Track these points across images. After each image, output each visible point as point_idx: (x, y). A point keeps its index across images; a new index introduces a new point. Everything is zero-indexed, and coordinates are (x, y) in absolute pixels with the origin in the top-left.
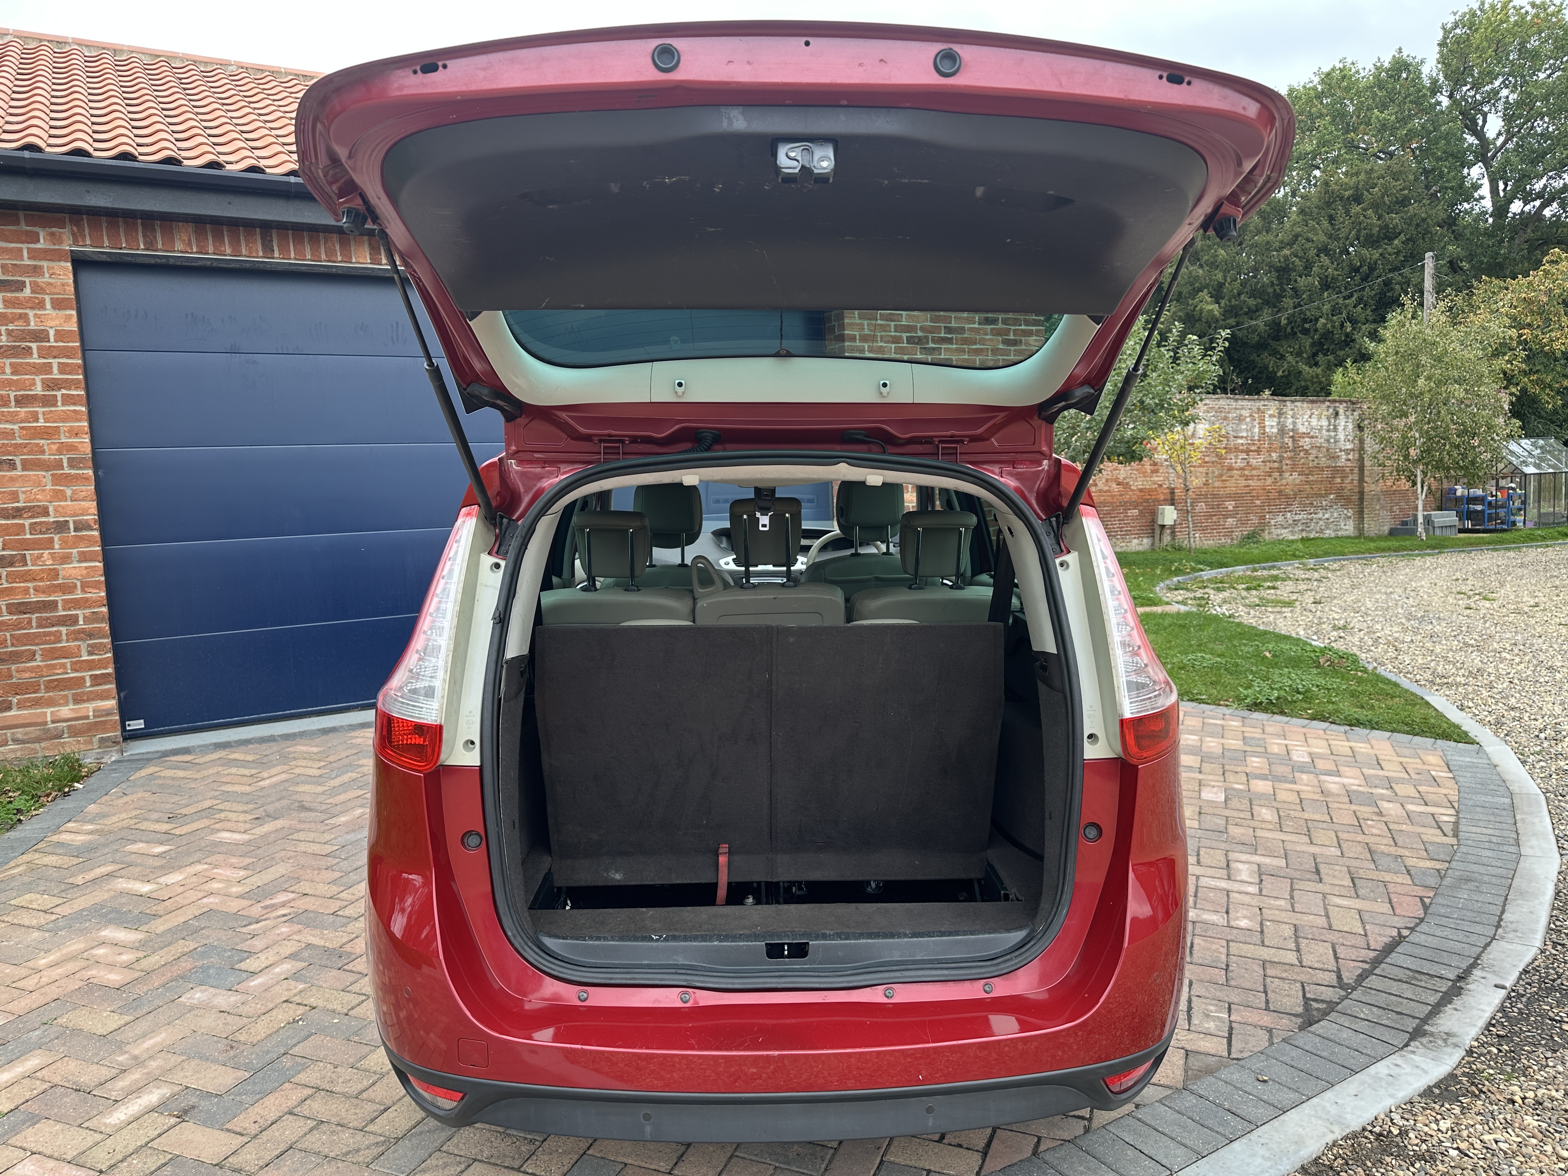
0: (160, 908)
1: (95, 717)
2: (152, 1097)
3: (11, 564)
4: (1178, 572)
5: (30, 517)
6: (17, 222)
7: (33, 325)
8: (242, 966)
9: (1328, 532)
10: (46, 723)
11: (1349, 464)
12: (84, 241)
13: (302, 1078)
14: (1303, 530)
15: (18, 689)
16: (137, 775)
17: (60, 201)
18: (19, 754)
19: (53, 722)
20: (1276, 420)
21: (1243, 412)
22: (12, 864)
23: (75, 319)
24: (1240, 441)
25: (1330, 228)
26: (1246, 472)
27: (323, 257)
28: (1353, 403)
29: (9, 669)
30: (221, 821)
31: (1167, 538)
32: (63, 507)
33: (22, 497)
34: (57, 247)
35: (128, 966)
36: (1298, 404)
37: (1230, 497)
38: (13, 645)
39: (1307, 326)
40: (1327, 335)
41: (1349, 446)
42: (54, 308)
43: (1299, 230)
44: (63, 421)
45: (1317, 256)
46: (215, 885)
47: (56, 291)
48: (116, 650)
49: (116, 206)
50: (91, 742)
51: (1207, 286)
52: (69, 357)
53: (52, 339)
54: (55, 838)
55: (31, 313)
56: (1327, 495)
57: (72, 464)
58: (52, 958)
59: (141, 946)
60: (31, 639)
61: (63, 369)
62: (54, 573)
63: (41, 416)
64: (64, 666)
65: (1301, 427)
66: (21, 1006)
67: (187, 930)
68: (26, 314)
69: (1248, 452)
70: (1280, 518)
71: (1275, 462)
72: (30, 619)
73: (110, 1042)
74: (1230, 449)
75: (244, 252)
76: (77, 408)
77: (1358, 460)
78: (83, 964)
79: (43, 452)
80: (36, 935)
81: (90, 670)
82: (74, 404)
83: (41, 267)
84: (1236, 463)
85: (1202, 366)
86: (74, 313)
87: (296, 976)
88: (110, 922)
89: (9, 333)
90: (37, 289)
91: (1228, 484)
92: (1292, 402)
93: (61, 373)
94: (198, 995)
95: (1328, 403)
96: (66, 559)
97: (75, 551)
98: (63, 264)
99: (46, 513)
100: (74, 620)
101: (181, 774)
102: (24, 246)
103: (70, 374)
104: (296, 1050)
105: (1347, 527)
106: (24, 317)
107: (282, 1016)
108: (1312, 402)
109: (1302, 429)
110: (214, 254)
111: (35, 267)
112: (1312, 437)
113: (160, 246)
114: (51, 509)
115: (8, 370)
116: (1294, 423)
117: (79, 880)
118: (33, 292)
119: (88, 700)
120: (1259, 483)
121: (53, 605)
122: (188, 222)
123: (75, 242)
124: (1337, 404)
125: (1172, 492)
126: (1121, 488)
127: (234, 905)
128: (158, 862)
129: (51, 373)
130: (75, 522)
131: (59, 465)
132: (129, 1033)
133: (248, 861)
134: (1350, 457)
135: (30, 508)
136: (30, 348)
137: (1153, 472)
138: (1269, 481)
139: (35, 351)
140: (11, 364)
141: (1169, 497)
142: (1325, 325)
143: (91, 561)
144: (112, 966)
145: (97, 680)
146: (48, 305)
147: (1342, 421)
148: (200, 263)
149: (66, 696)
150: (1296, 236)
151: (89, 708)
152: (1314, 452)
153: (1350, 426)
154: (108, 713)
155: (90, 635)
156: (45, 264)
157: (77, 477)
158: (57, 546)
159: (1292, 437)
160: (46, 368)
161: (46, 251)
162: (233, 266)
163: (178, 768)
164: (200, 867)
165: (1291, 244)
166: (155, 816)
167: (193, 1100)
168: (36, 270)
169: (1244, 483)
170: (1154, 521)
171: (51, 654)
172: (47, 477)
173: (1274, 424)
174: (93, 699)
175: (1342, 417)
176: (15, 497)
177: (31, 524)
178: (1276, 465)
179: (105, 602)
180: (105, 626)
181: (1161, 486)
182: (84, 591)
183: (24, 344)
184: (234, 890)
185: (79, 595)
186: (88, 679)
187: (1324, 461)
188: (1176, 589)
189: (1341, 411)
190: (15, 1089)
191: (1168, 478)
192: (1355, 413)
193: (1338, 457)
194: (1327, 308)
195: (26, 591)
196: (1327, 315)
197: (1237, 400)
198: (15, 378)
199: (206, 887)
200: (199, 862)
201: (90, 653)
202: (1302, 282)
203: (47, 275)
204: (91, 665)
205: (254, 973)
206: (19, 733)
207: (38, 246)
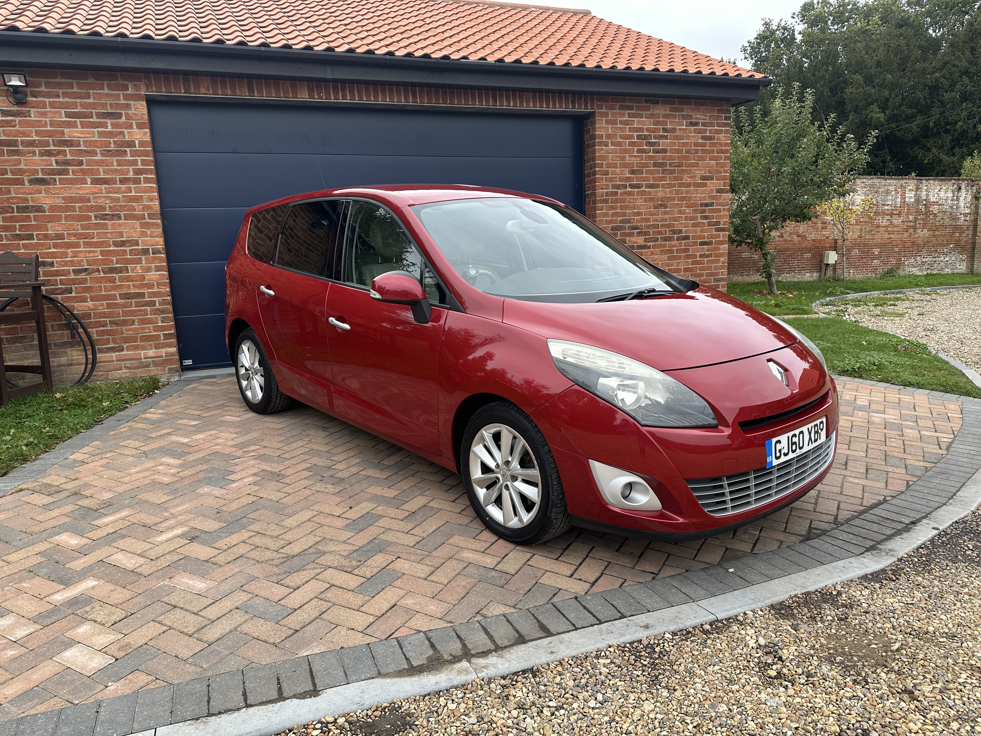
0: (191, 450)
1: (166, 356)
2: (179, 531)
3: (121, 272)
4: (831, 294)
5: (130, 246)
6: (117, 79)
7: (127, 138)
8: (229, 477)
9: (947, 270)
10: (141, 359)
11: (966, 223)
12: (152, 88)
13: (251, 527)
14: (928, 269)
15: (127, 340)
16: (187, 387)
17: (138, 66)
18: (128, 375)
19: (145, 358)
20: (913, 193)
21: (890, 188)
22: (121, 427)
23: (149, 134)
24: (886, 208)
25: (971, 57)
26: (889, 229)
27: (282, 95)
28: (973, 181)
29: (122, 329)
30: (227, 411)
31: (830, 273)
32: (146, 241)
33: (125, 235)
34: (138, 93)
35: (174, 475)
36: (931, 182)
37: (877, 246)
38: (123, 316)
39: (948, 127)
40: (964, 133)
41: (967, 211)
42: (137, 128)
43: (948, 58)
44: (145, 192)
45: (960, 77)
46: (220, 441)
47: (139, 118)
48: (176, 321)
49: (168, 68)
50: (165, 371)
51: (877, 101)
52: (146, 156)
53: (137, 146)
54: (143, 416)
55: (126, 131)
56: (948, 244)
57: (150, 216)
58: (137, 469)
59: (181, 466)
60: (132, 313)
61: (144, 163)
62: (143, 278)
63: (133, 189)
64: (149, 328)
65: (932, 198)
66: (121, 489)
67: (203, 460)
68: (123, 132)
69: (891, 215)
70: (912, 260)
71: (911, 222)
72: (131, 302)
73: (162, 507)
74: (879, 213)
75: (238, 93)
76: (152, 185)
77: (973, 221)
78: (152, 472)
79: (135, 210)
80: (130, 459)
81: (163, 331)
82: (150, 183)
83: (130, 105)
84: (882, 222)
85: (856, 156)
86: (148, 130)
87: (255, 483)
88: (167, 455)
89: (115, 142)
90: (128, 117)
91: (875, 237)
92: (927, 180)
93: (142, 165)
94: (206, 489)
95: (953, 181)
96: (148, 270)
97: (153, 265)
98: (141, 102)
99: (138, 244)
100: (154, 303)
101: (209, 388)
102: (121, 92)
103: (147, 165)
104: (250, 516)
105: (961, 267)
106: (122, 133)
107: (246, 500)
108: (942, 180)
109: (932, 199)
110: (222, 95)
111: (127, 104)
112: (940, 205)
113: (192, 91)
114: (140, 242)
115: (115, 164)
116: (927, 195)
117: (153, 435)
118: (126, 119)
119: (162, 347)
120: (898, 236)
121: (142, 295)
122: (207, 76)
123: (147, 90)
124: (961, 182)
125: (836, 241)
126: (800, 239)
127: (228, 450)
128: (193, 429)
129: (137, 165)
130: (152, 249)
131: (143, 217)
132: (171, 504)
133: (238, 430)
134: (968, 218)
135: (129, 241)
136: (126, 151)
137: (822, 228)
138: (906, 235)
139: (128, 153)
140: (116, 160)
141: (833, 245)
142: (962, 126)
143: (162, 271)
144: (165, 474)
145: (167, 336)
146: (135, 127)
147: (963, 193)
148: (215, 100)
149: (151, 345)
150: (946, 63)
151: (163, 351)
152: (940, 215)
153: (969, 198)
154: (172, 354)
155: (162, 312)
156: (132, 103)
157: (153, 224)
158: (144, 262)
159: (925, 205)
160: (135, 163)
161: (132, 95)
162: (232, 101)
163: (208, 385)
164: (213, 432)
165: (941, 69)
166: (194, 407)
167: (198, 534)
168: (128, 106)
169: (888, 236)
170: (821, 261)
171: (143, 322)
172: (136, 224)
173: (913, 195)
174: (165, 347)
175: (963, 191)
176: (121, 234)
177: (130, 250)
178: (912, 224)
179: (169, 294)
180: (170, 307)
181: (828, 237)
182: (158, 288)
183: (123, 149)
184: (229, 443)
185: (156, 290)
186: (162, 336)
187: (947, 222)
188: (827, 305)
189: (963, 187)
190: (116, 524)
191: (833, 232)
192: (974, 188)
193: (958, 218)
194: (964, 113)
195: (129, 286)
196: (964, 119)
197: (886, 179)
198: (119, 168)
199: (216, 441)
200: (213, 429)
201: (163, 322)
202: (947, 96)
203: (133, 109)
204: (163, 328)
205: (234, 481)
206: (128, 363)
207: (128, 92)
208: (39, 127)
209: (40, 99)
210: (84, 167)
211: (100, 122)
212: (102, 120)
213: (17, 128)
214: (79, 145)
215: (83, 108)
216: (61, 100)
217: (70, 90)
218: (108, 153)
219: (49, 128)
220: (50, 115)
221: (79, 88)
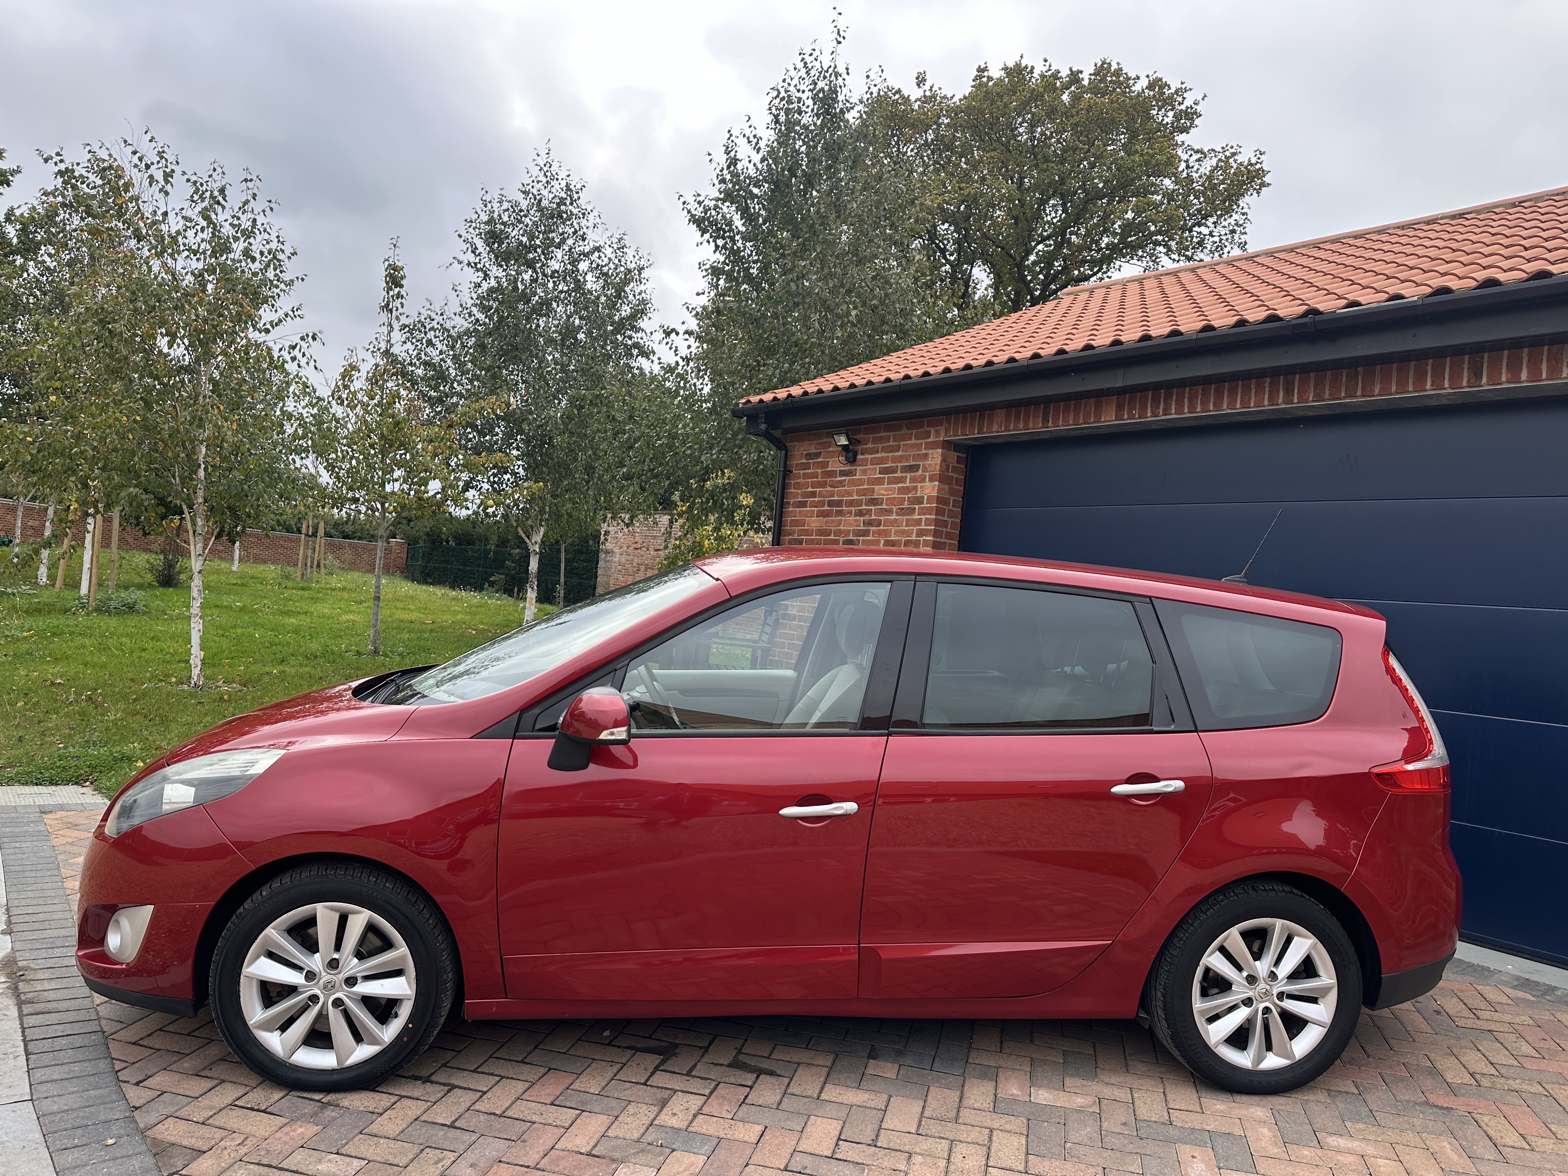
6: (923, 426)
7: (919, 494)
23: (937, 488)
27: (1082, 420)
34: (937, 439)
42: (929, 481)
47: (931, 469)
52: (930, 514)
53: (925, 502)
55: (919, 485)
61: (927, 521)
68: (917, 487)
75: (1031, 425)
83: (928, 454)
86: (937, 483)
89: (909, 499)
90: (924, 469)
93: (926, 525)
98: (938, 450)
102: (923, 441)
103: (929, 527)
106: (915, 488)
110: (1014, 430)
111: (926, 454)
115: (904, 524)
118: (923, 471)
123: (946, 435)
129: (920, 527)
136: (915, 508)
139: (916, 510)
140: (906, 521)
146: (927, 480)
156: (930, 451)
160: (920, 522)
161: (932, 442)
168: (926, 456)
183: (913, 506)
198: (906, 530)
203: (930, 459)
207: (930, 440)
208: (859, 485)
209: (866, 456)
210: (882, 528)
211: (902, 477)
212: (904, 475)
213: (846, 488)
214: (882, 504)
215: (893, 462)
216: (879, 455)
217: (887, 443)
218: (902, 512)
219: (866, 487)
220: (869, 472)
221: (894, 441)
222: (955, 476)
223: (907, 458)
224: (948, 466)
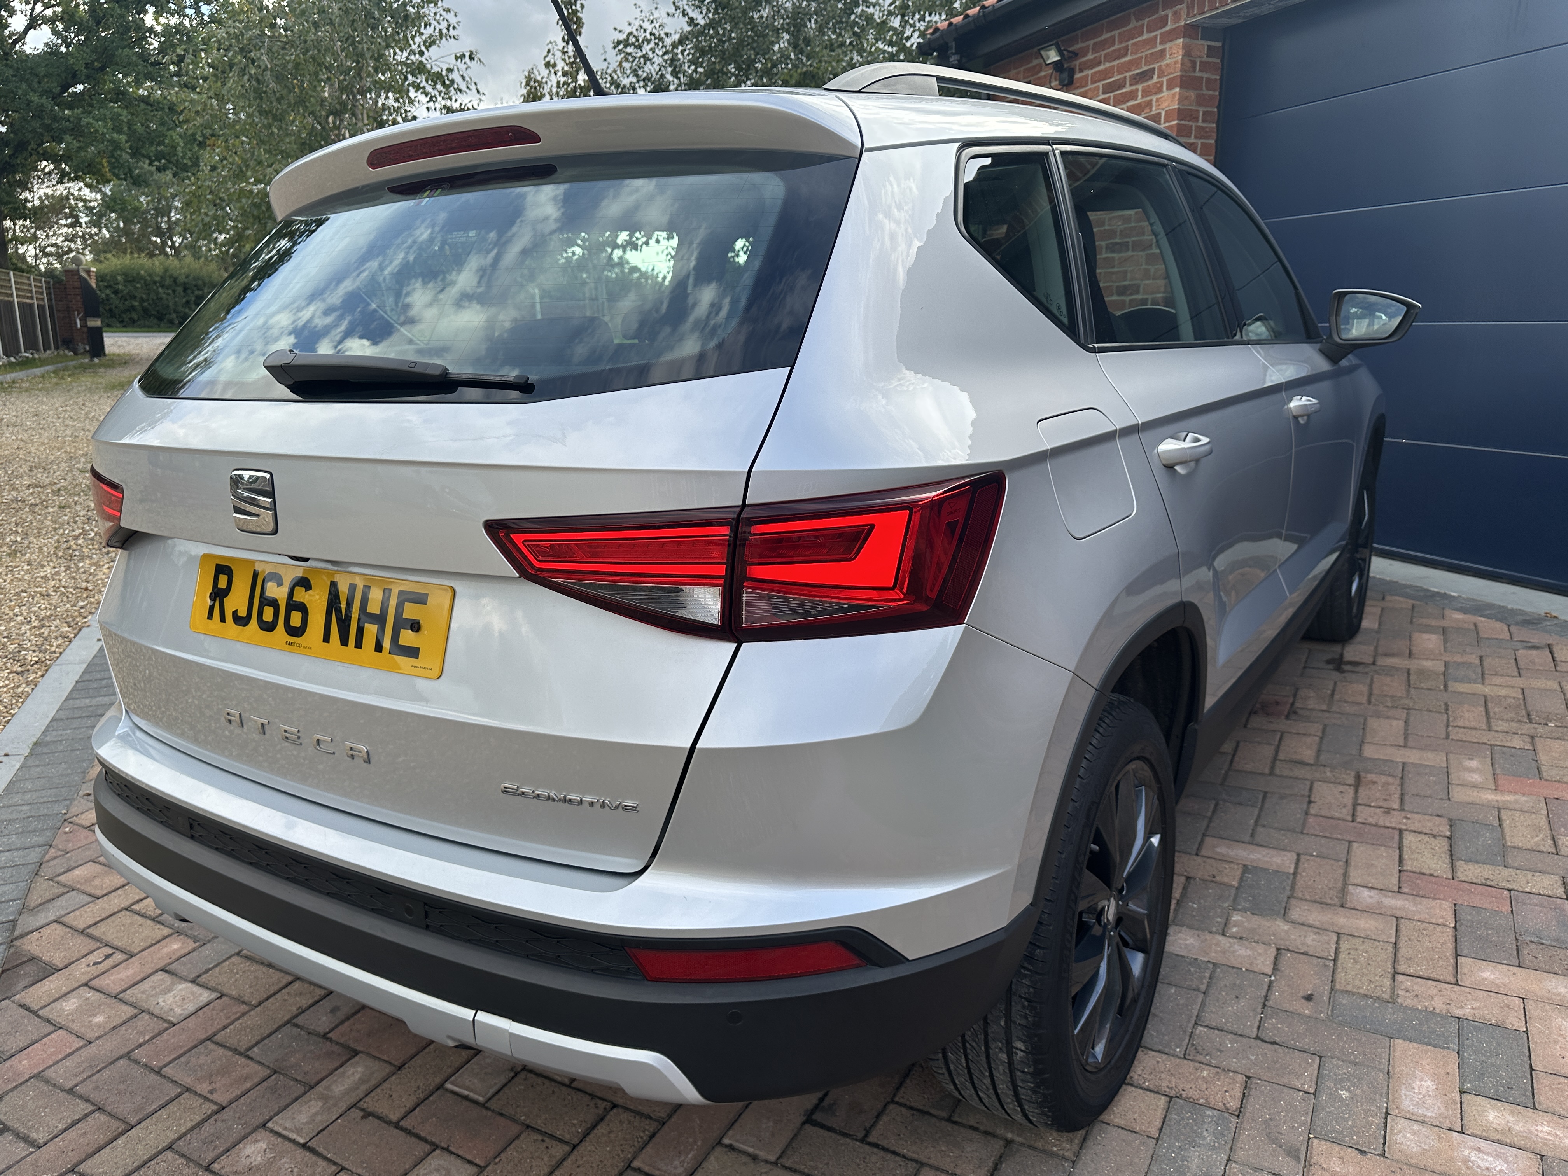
5: (1131, 294)
6: (1158, 10)
7: (1154, 111)
12: (1193, 11)
23: (1178, 97)
33: (1129, 275)
34: (1177, 25)
42: (1167, 89)
47: (1170, 71)
53: (1162, 121)
55: (1154, 99)
68: (1151, 101)
83: (1165, 50)
86: (1177, 90)
90: (1160, 73)
98: (1178, 41)
102: (1158, 32)
106: (1149, 103)
111: (1162, 51)
118: (1159, 77)
123: (1188, 16)
146: (1165, 88)
156: (1168, 46)
161: (1170, 32)
168: (1162, 54)
203: (1168, 57)
207: (1168, 28)
209: (1085, 73)
211: (1132, 91)
212: (1134, 88)
215: (1119, 74)
216: (1102, 67)
217: (1112, 49)
221: (1120, 42)
222: (1205, 75)
223: (1136, 63)
224: (1194, 63)
